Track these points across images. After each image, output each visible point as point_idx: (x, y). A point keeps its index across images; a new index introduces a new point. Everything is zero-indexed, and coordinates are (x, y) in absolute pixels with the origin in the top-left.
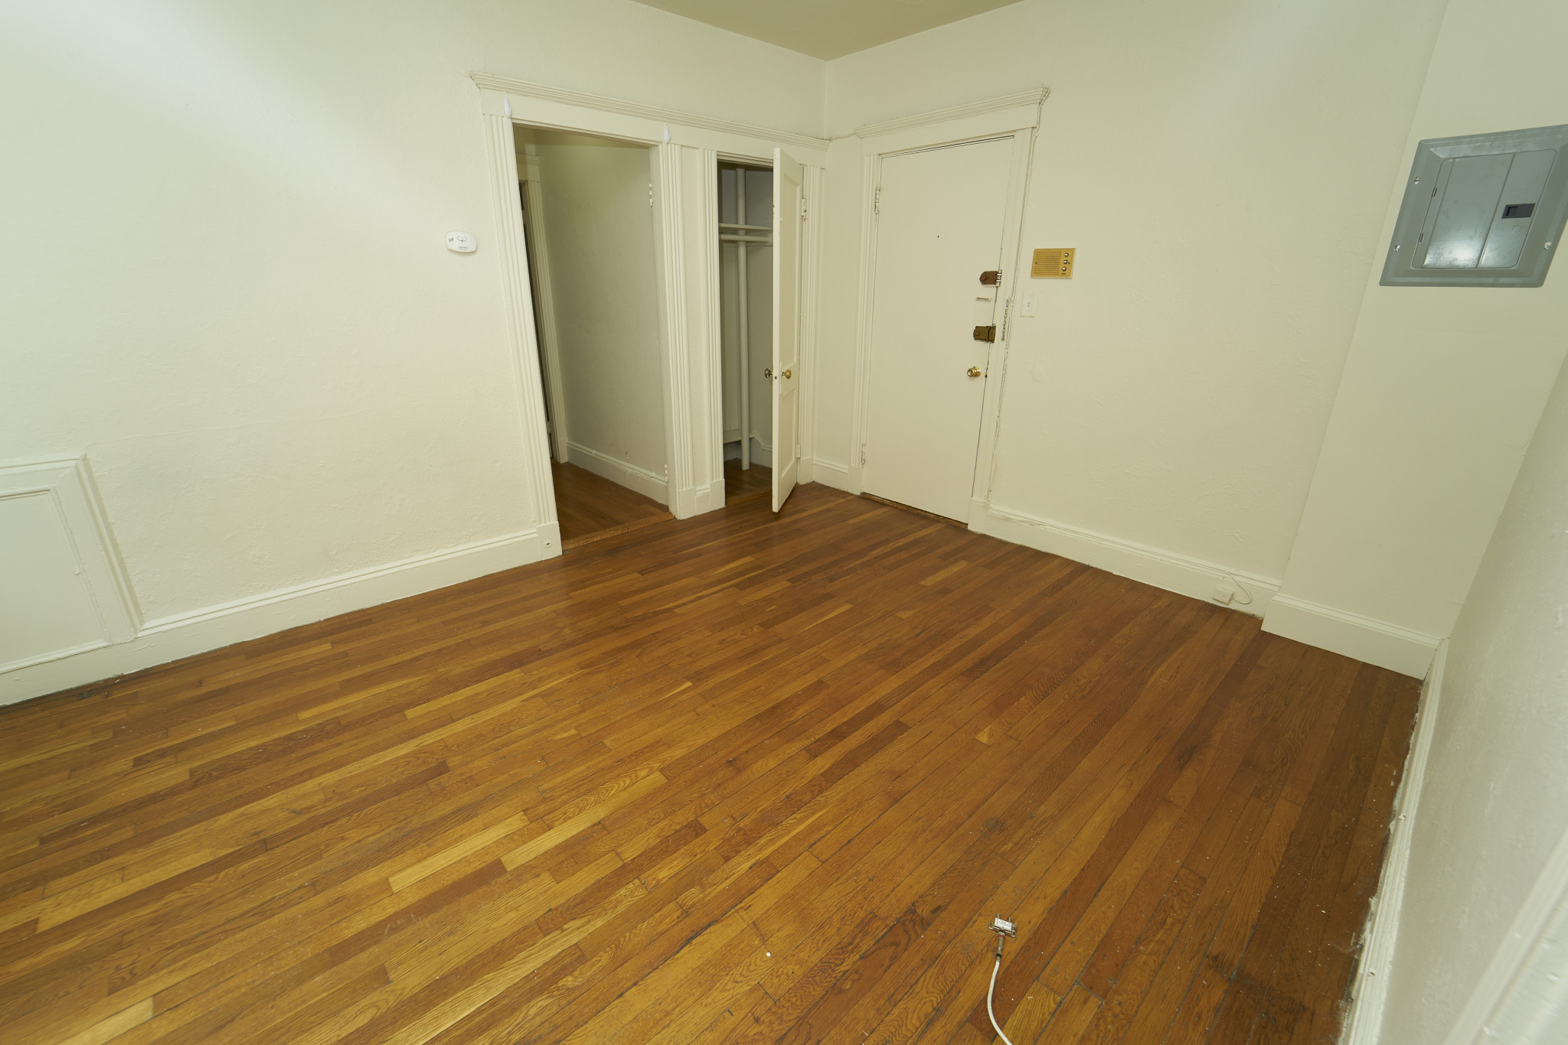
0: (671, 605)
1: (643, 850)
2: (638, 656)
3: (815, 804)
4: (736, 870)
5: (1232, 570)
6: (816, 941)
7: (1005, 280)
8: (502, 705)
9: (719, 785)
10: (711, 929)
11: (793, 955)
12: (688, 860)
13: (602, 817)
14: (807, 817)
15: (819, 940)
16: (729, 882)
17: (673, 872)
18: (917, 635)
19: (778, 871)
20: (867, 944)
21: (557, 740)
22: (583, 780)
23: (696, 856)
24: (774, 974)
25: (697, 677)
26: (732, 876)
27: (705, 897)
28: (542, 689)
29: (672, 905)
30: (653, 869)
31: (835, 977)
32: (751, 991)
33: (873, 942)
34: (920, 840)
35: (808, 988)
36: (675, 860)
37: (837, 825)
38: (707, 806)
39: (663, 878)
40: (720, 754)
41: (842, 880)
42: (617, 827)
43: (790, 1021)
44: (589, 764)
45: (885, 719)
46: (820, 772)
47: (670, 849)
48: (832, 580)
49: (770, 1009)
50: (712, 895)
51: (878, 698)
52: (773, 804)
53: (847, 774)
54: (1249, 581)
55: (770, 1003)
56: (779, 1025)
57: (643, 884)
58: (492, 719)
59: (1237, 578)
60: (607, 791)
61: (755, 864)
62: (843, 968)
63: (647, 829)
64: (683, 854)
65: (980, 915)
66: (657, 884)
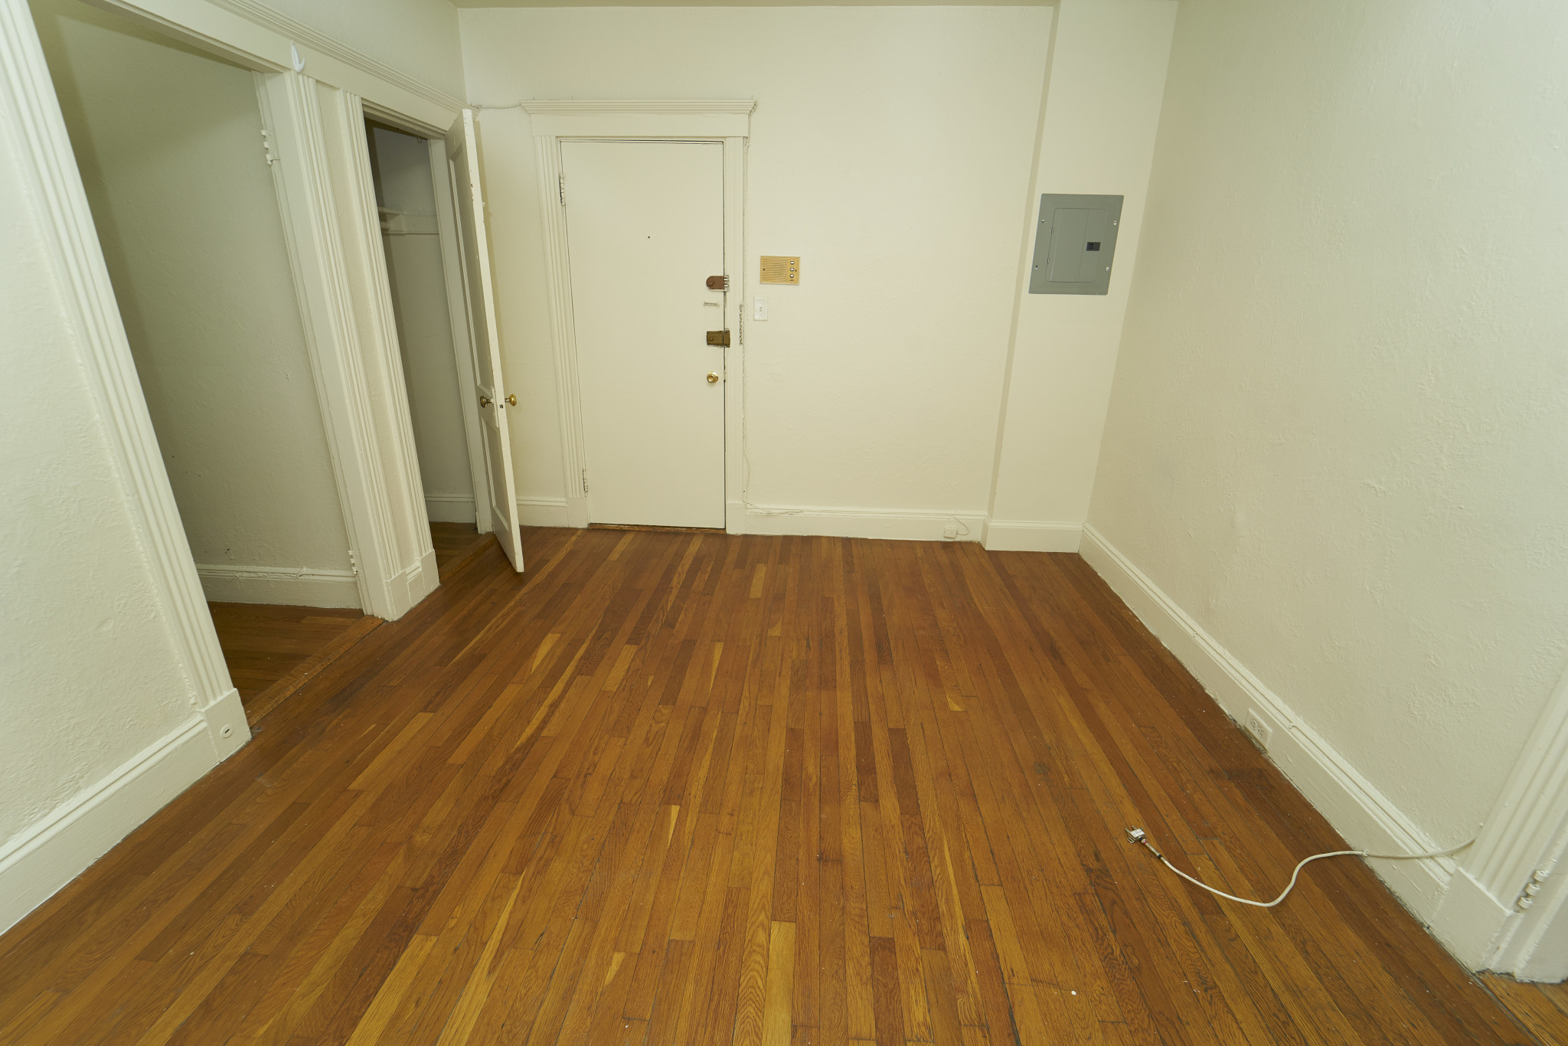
0: (529, 731)
1: (871, 1010)
2: (573, 813)
3: (932, 842)
4: (962, 951)
5: (953, 512)
6: (1080, 950)
7: (733, 284)
8: (464, 1003)
9: (843, 888)
10: (1017, 1019)
11: (1085, 976)
12: (918, 980)
13: (789, 1019)
14: (942, 859)
15: (1080, 947)
16: (971, 966)
17: (922, 1003)
18: (808, 646)
19: (987, 921)
20: (1103, 920)
21: (613, 983)
22: (711, 1000)
23: (917, 970)
24: (1096, 1003)
25: (674, 793)
26: (966, 959)
27: (975, 997)
28: (497, 936)
29: (964, 1031)
30: (906, 1019)
31: (1123, 963)
32: (1104, 1032)
33: (1104, 915)
34: (1025, 814)
35: (1123, 989)
36: (909, 991)
37: (968, 847)
38: (862, 917)
39: (925, 1017)
40: (801, 855)
41: (1029, 887)
42: (817, 1013)
43: (1149, 1025)
44: (692, 976)
45: (879, 736)
46: (898, 812)
47: (891, 986)
48: (670, 624)
49: (1131, 1032)
50: (977, 990)
51: (851, 718)
52: (905, 868)
53: (918, 799)
54: (965, 517)
55: (1124, 1027)
56: (1149, 1035)
57: (919, 1040)
58: (476, 1031)
59: (957, 517)
60: (753, 987)
61: (965, 932)
62: (1117, 952)
63: (846, 988)
64: (906, 979)
65: (1117, 838)
66: (928, 1028)
